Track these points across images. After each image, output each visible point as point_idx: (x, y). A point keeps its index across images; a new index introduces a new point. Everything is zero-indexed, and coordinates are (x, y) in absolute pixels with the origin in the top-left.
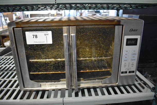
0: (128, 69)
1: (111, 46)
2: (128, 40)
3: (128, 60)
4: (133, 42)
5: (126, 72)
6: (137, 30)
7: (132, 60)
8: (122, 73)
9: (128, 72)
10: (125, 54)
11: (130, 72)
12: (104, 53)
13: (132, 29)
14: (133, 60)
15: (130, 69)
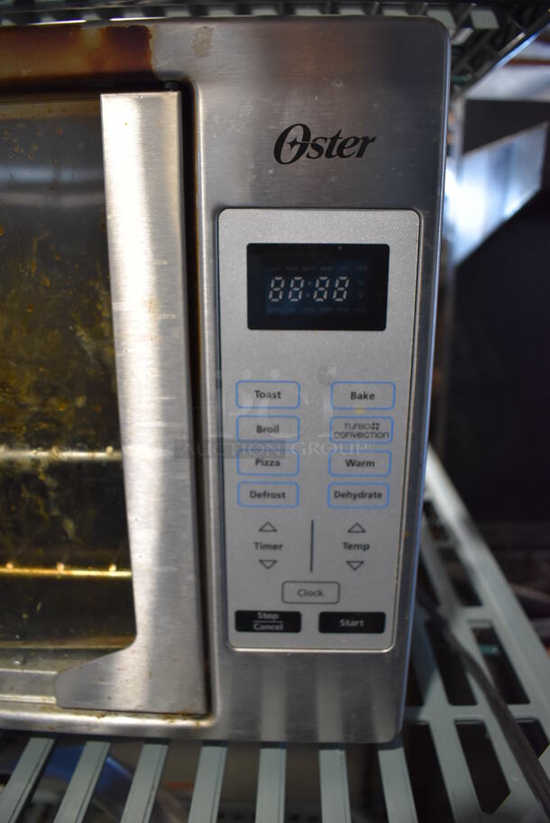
0: (313, 588)
1: (82, 334)
2: (263, 258)
3: (290, 491)
4: (337, 289)
5: (291, 622)
6: (366, 141)
7: (338, 495)
8: (247, 621)
9: (310, 621)
10: (254, 423)
11: (330, 623)
12: (24, 407)
13: (297, 134)
14: (360, 501)
15: (330, 592)
